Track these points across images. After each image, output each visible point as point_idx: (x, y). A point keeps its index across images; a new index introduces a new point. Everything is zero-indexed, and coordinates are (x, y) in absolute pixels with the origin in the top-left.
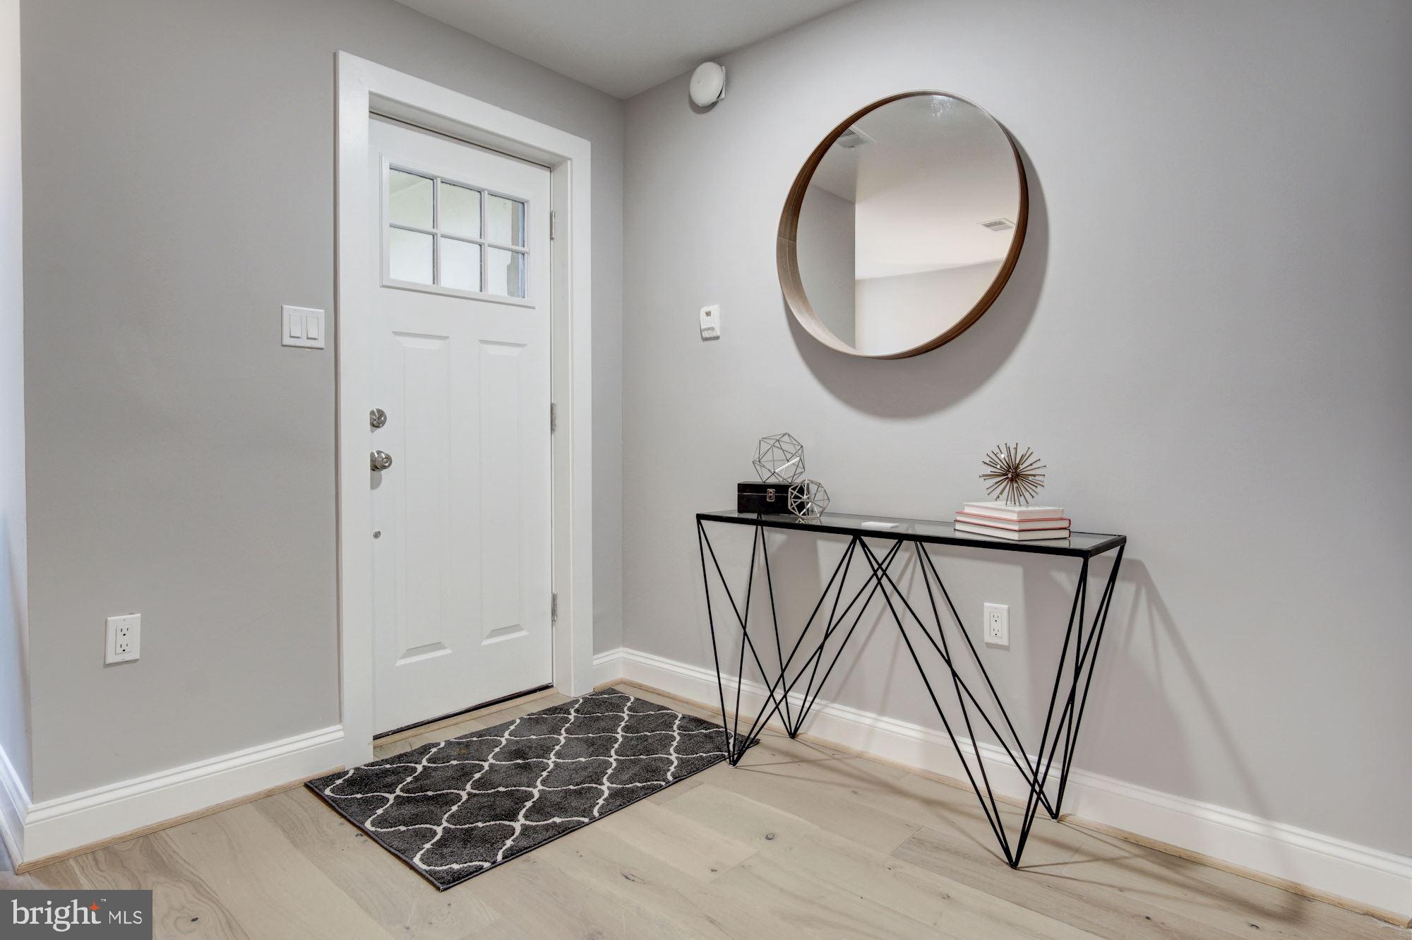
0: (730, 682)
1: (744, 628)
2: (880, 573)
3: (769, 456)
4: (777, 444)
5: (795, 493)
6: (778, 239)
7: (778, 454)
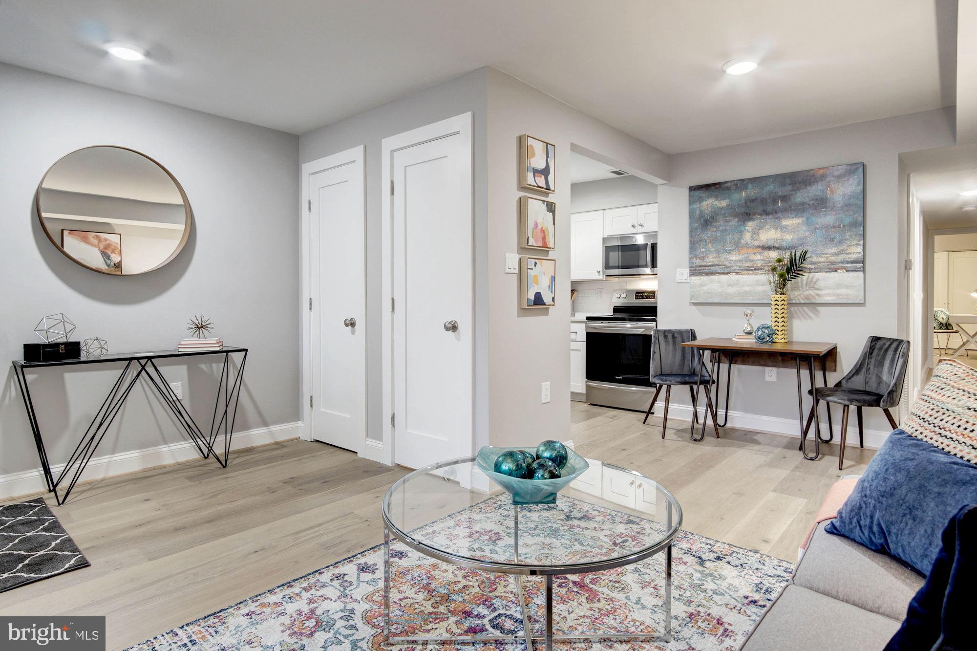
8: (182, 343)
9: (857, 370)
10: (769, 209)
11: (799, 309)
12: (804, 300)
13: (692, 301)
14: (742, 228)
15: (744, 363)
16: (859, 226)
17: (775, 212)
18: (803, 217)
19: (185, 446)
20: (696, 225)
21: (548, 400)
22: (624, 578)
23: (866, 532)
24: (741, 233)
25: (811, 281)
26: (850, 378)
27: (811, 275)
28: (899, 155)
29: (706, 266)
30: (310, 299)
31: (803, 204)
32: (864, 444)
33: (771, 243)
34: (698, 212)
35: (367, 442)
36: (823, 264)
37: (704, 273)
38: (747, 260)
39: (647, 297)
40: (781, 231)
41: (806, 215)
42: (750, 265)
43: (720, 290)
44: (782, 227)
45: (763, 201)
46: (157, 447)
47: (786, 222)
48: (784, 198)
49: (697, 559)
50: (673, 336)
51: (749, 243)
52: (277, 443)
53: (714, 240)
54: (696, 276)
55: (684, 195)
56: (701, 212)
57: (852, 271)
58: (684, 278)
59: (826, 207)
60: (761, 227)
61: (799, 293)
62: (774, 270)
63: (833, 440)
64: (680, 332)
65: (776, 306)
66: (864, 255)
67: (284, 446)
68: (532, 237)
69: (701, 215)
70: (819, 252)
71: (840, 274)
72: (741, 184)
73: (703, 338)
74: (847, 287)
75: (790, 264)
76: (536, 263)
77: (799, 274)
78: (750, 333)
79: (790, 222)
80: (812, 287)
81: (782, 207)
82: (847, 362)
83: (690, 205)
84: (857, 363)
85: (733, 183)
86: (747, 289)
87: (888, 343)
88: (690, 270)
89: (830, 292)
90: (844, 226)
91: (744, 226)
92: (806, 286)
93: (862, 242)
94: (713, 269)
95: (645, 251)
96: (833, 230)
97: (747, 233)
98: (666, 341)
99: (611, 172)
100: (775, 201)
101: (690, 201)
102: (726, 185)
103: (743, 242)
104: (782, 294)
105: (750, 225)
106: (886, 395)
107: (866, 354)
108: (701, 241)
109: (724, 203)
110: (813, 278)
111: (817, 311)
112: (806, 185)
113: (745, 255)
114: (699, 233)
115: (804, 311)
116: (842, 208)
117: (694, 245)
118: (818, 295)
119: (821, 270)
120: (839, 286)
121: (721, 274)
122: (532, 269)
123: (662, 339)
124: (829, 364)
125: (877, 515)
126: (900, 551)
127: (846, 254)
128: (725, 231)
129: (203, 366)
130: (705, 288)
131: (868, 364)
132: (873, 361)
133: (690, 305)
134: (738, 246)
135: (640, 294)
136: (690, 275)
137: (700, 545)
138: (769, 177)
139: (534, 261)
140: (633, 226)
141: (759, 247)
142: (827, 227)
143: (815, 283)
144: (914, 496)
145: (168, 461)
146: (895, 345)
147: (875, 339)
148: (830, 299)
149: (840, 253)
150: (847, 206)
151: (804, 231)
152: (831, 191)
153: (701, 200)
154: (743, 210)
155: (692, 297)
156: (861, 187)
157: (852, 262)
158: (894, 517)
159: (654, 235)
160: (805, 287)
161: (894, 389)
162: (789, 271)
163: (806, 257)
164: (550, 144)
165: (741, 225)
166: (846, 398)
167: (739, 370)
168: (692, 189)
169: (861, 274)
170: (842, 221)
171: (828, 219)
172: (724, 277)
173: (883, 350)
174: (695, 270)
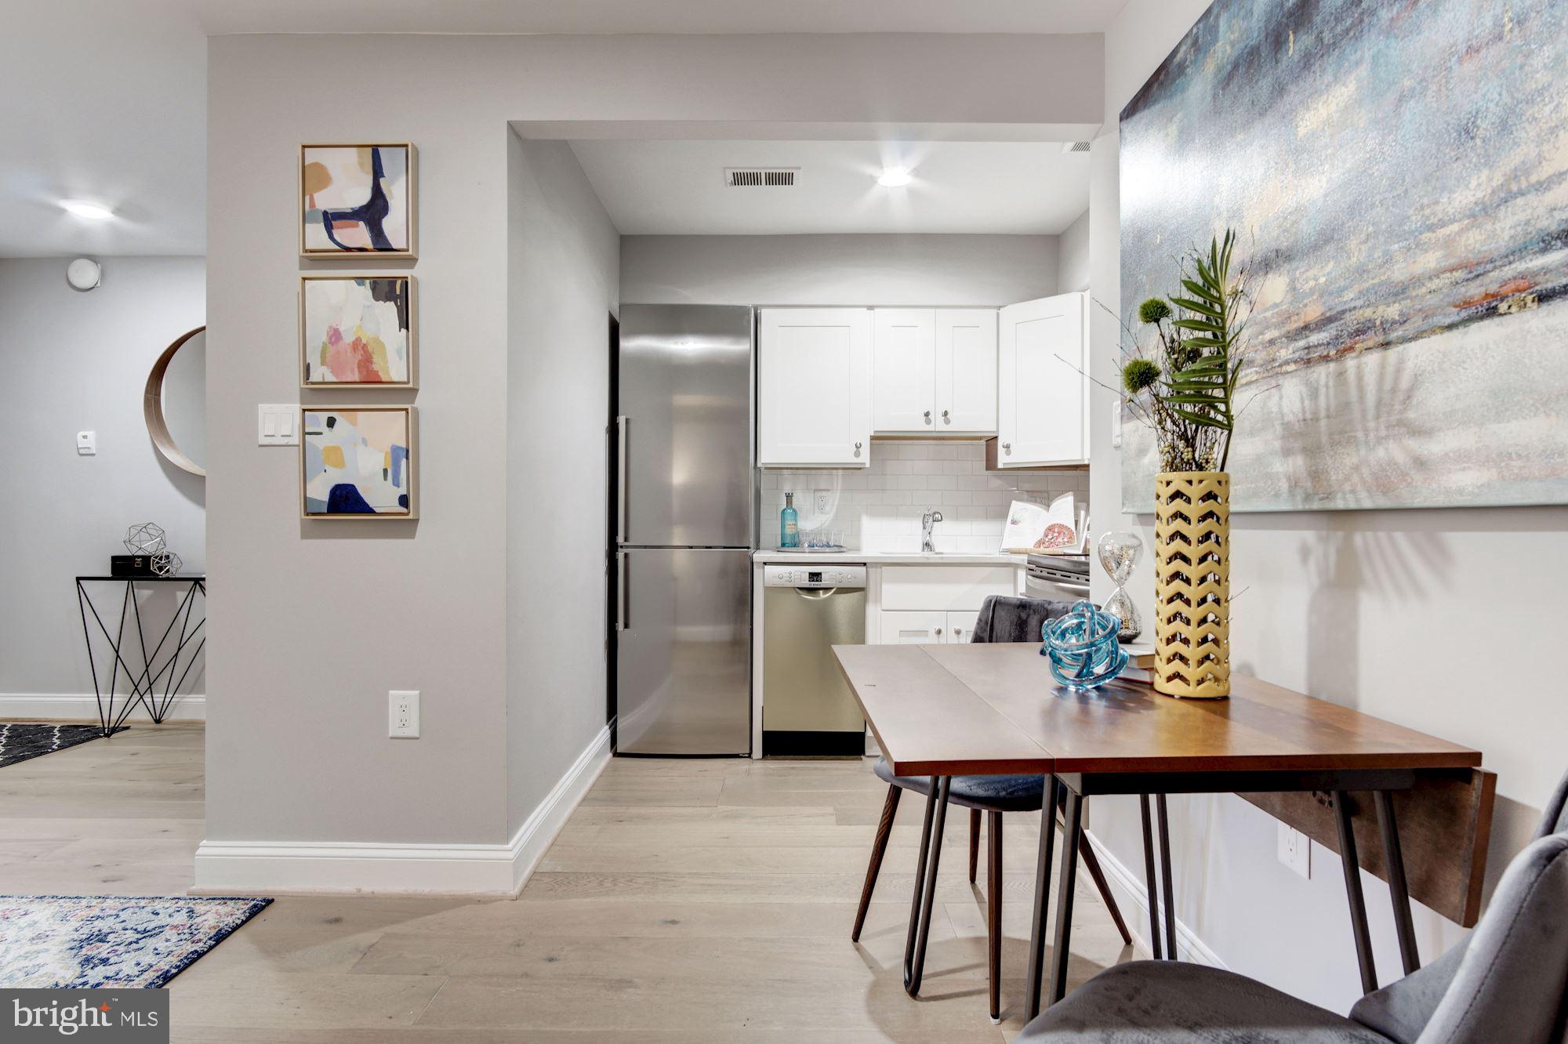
0: (105, 699)
1: (117, 652)
3: (137, 538)
4: (144, 530)
5: (157, 560)
6: (145, 396)
7: (144, 536)
10: (1264, 90)
12: (1371, 492)
13: (1125, 510)
21: (412, 730)
27: (1392, 354)
33: (1269, 239)
36: (1435, 284)
44: (1299, 151)
47: (1307, 124)
58: (1118, 429)
60: (1249, 180)
61: (1355, 460)
68: (323, 363)
71: (1512, 327)
72: (1205, 31)
76: (331, 422)
79: (1320, 113)
80: (1400, 423)
81: (1296, 58)
89: (1467, 441)
90: (1518, 20)
91: (1211, 197)
92: (1378, 417)
96: (1469, 70)
97: (1217, 224)
105: (1224, 184)
109: (1173, 131)
110: (1398, 371)
114: (1133, 267)
117: (1126, 311)
119: (1425, 323)
122: (321, 434)
128: (1175, 235)
136: (1122, 419)
139: (325, 416)
141: (1242, 269)
142: (1444, 69)
143: (1407, 397)
151: (1363, 136)
155: (1125, 495)
160: (1371, 425)
164: (386, 146)
168: (1124, 118)
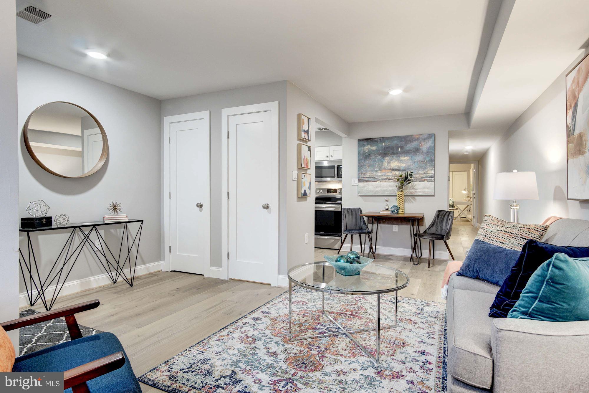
2: (87, 238)
8: (106, 217)
9: (432, 225)
10: (395, 152)
11: (407, 198)
12: (410, 194)
13: (359, 194)
14: (383, 160)
15: (384, 223)
16: (432, 161)
17: (397, 154)
18: (409, 156)
19: (103, 276)
20: (361, 158)
21: (307, 242)
22: (367, 311)
23: (472, 272)
24: (382, 162)
25: (413, 185)
26: (430, 229)
28: (448, 132)
29: (366, 178)
30: (170, 193)
31: (410, 150)
32: (435, 258)
33: (396, 168)
34: (362, 152)
35: (211, 269)
36: (419, 178)
37: (365, 181)
38: (385, 175)
39: (333, 192)
40: (400, 163)
41: (411, 155)
42: (386, 177)
43: (373, 189)
44: (401, 161)
45: (392, 148)
46: (89, 278)
47: (402, 158)
48: (402, 147)
49: (391, 302)
50: (351, 211)
51: (386, 167)
52: (150, 274)
53: (370, 165)
54: (361, 182)
55: (356, 143)
56: (364, 152)
57: (430, 181)
58: (355, 183)
59: (419, 152)
60: (392, 160)
62: (398, 180)
63: (422, 256)
64: (355, 209)
65: (399, 197)
66: (434, 174)
67: (155, 275)
68: (303, 163)
69: (364, 153)
70: (416, 172)
71: (425, 183)
72: (382, 140)
73: (365, 212)
74: (427, 188)
75: (405, 178)
76: (304, 176)
77: (409, 182)
78: (387, 209)
79: (404, 158)
81: (400, 151)
82: (428, 222)
83: (358, 148)
84: (432, 222)
85: (379, 139)
86: (385, 189)
87: (445, 213)
88: (358, 179)
89: (421, 190)
90: (427, 161)
91: (384, 159)
93: (434, 169)
94: (369, 179)
95: (334, 169)
96: (422, 163)
97: (385, 163)
98: (348, 214)
99: (318, 129)
100: (397, 149)
101: (358, 146)
102: (376, 139)
103: (383, 167)
104: (402, 191)
105: (387, 159)
106: (446, 235)
107: (436, 218)
108: (363, 165)
109: (374, 148)
111: (415, 199)
112: (411, 142)
113: (384, 173)
114: (362, 162)
115: (410, 199)
116: (426, 153)
117: (360, 167)
118: (416, 192)
119: (417, 181)
120: (424, 188)
121: (373, 181)
122: (303, 178)
123: (346, 212)
124: (420, 223)
125: (475, 266)
126: (483, 276)
127: (427, 173)
128: (375, 161)
129: (112, 231)
130: (366, 188)
131: (437, 222)
132: (439, 221)
133: (358, 196)
134: (381, 168)
135: (329, 191)
136: (358, 182)
137: (389, 298)
138: (395, 137)
139: (304, 174)
140: (327, 156)
141: (390, 169)
142: (420, 162)
143: (415, 186)
144: (487, 258)
145: (94, 285)
146: (448, 213)
147: (440, 211)
148: (421, 194)
149: (425, 173)
150: (428, 152)
151: (410, 163)
152: (421, 145)
153: (364, 146)
154: (383, 152)
155: (359, 192)
156: (433, 144)
157: (430, 177)
158: (481, 266)
159: (341, 161)
161: (449, 232)
162: (405, 180)
163: (412, 174)
164: (310, 118)
165: (382, 159)
166: (431, 237)
167: (381, 227)
168: (360, 140)
169: (433, 183)
170: (426, 159)
171: (419, 158)
172: (374, 183)
173: (443, 216)
174: (361, 179)
